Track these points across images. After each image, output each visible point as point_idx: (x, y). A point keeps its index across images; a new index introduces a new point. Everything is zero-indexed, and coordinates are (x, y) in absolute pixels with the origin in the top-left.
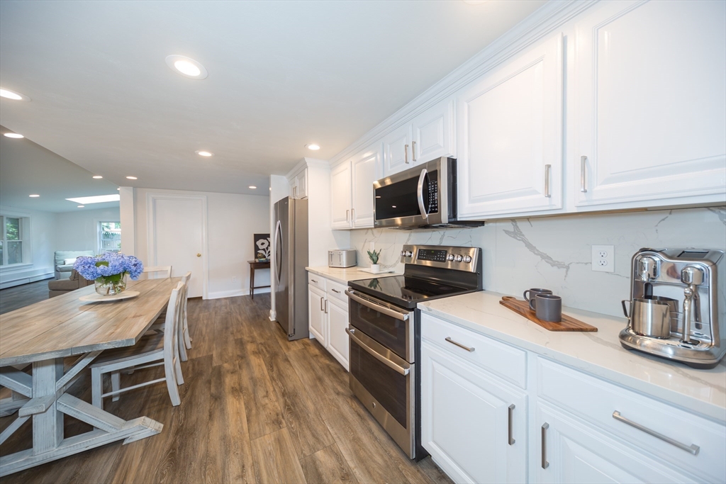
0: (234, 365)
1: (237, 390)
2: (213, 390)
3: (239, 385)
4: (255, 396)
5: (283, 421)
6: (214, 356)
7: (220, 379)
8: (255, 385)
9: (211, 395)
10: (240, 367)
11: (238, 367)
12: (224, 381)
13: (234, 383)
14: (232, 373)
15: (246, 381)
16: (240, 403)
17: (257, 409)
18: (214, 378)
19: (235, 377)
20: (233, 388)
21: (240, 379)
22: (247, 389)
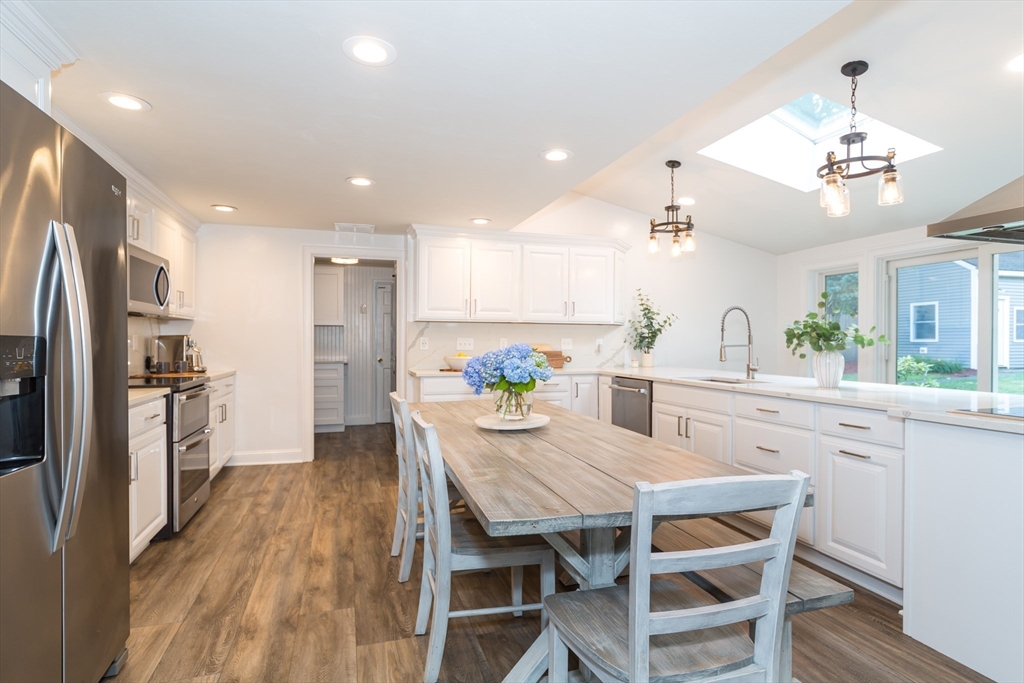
0: (310, 604)
1: (317, 561)
2: (350, 566)
3: (310, 567)
4: (296, 551)
5: (277, 529)
6: (352, 639)
7: (339, 579)
8: (288, 565)
9: (352, 560)
10: (300, 598)
11: (303, 600)
12: (333, 576)
13: (317, 571)
14: (317, 589)
15: (299, 573)
16: (316, 548)
17: (297, 542)
18: (349, 582)
19: (314, 580)
20: (321, 565)
21: (307, 576)
22: (301, 561)
